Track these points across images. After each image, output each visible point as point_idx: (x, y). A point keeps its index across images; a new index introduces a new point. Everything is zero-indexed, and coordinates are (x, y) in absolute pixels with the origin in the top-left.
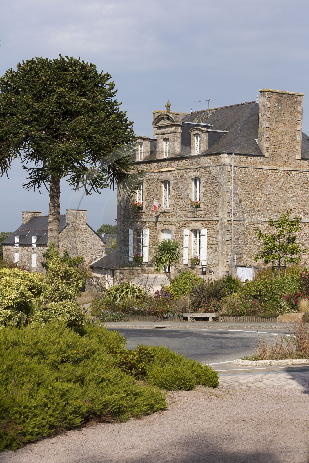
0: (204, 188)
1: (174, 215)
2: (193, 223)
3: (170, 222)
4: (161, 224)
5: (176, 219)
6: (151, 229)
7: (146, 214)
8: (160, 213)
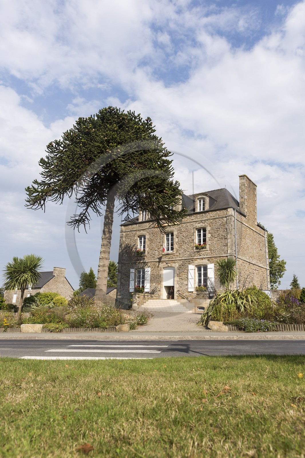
0: (210, 234)
1: (177, 256)
2: (198, 260)
3: (173, 261)
4: (163, 263)
5: (180, 259)
6: (152, 267)
7: (148, 257)
8: (163, 255)
